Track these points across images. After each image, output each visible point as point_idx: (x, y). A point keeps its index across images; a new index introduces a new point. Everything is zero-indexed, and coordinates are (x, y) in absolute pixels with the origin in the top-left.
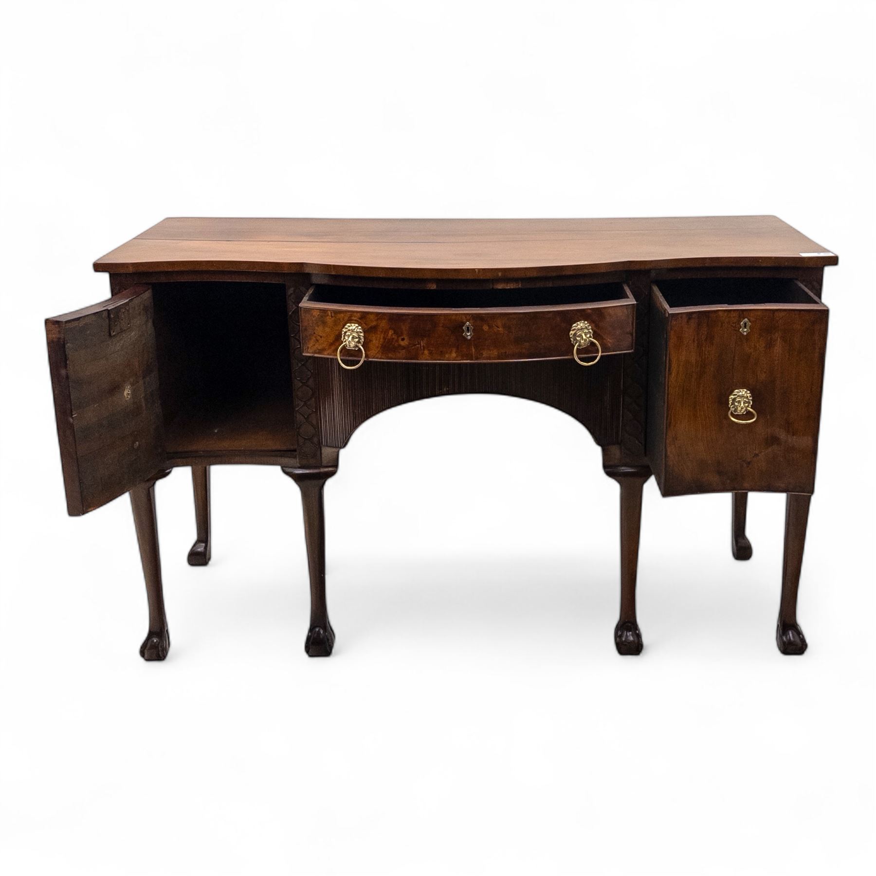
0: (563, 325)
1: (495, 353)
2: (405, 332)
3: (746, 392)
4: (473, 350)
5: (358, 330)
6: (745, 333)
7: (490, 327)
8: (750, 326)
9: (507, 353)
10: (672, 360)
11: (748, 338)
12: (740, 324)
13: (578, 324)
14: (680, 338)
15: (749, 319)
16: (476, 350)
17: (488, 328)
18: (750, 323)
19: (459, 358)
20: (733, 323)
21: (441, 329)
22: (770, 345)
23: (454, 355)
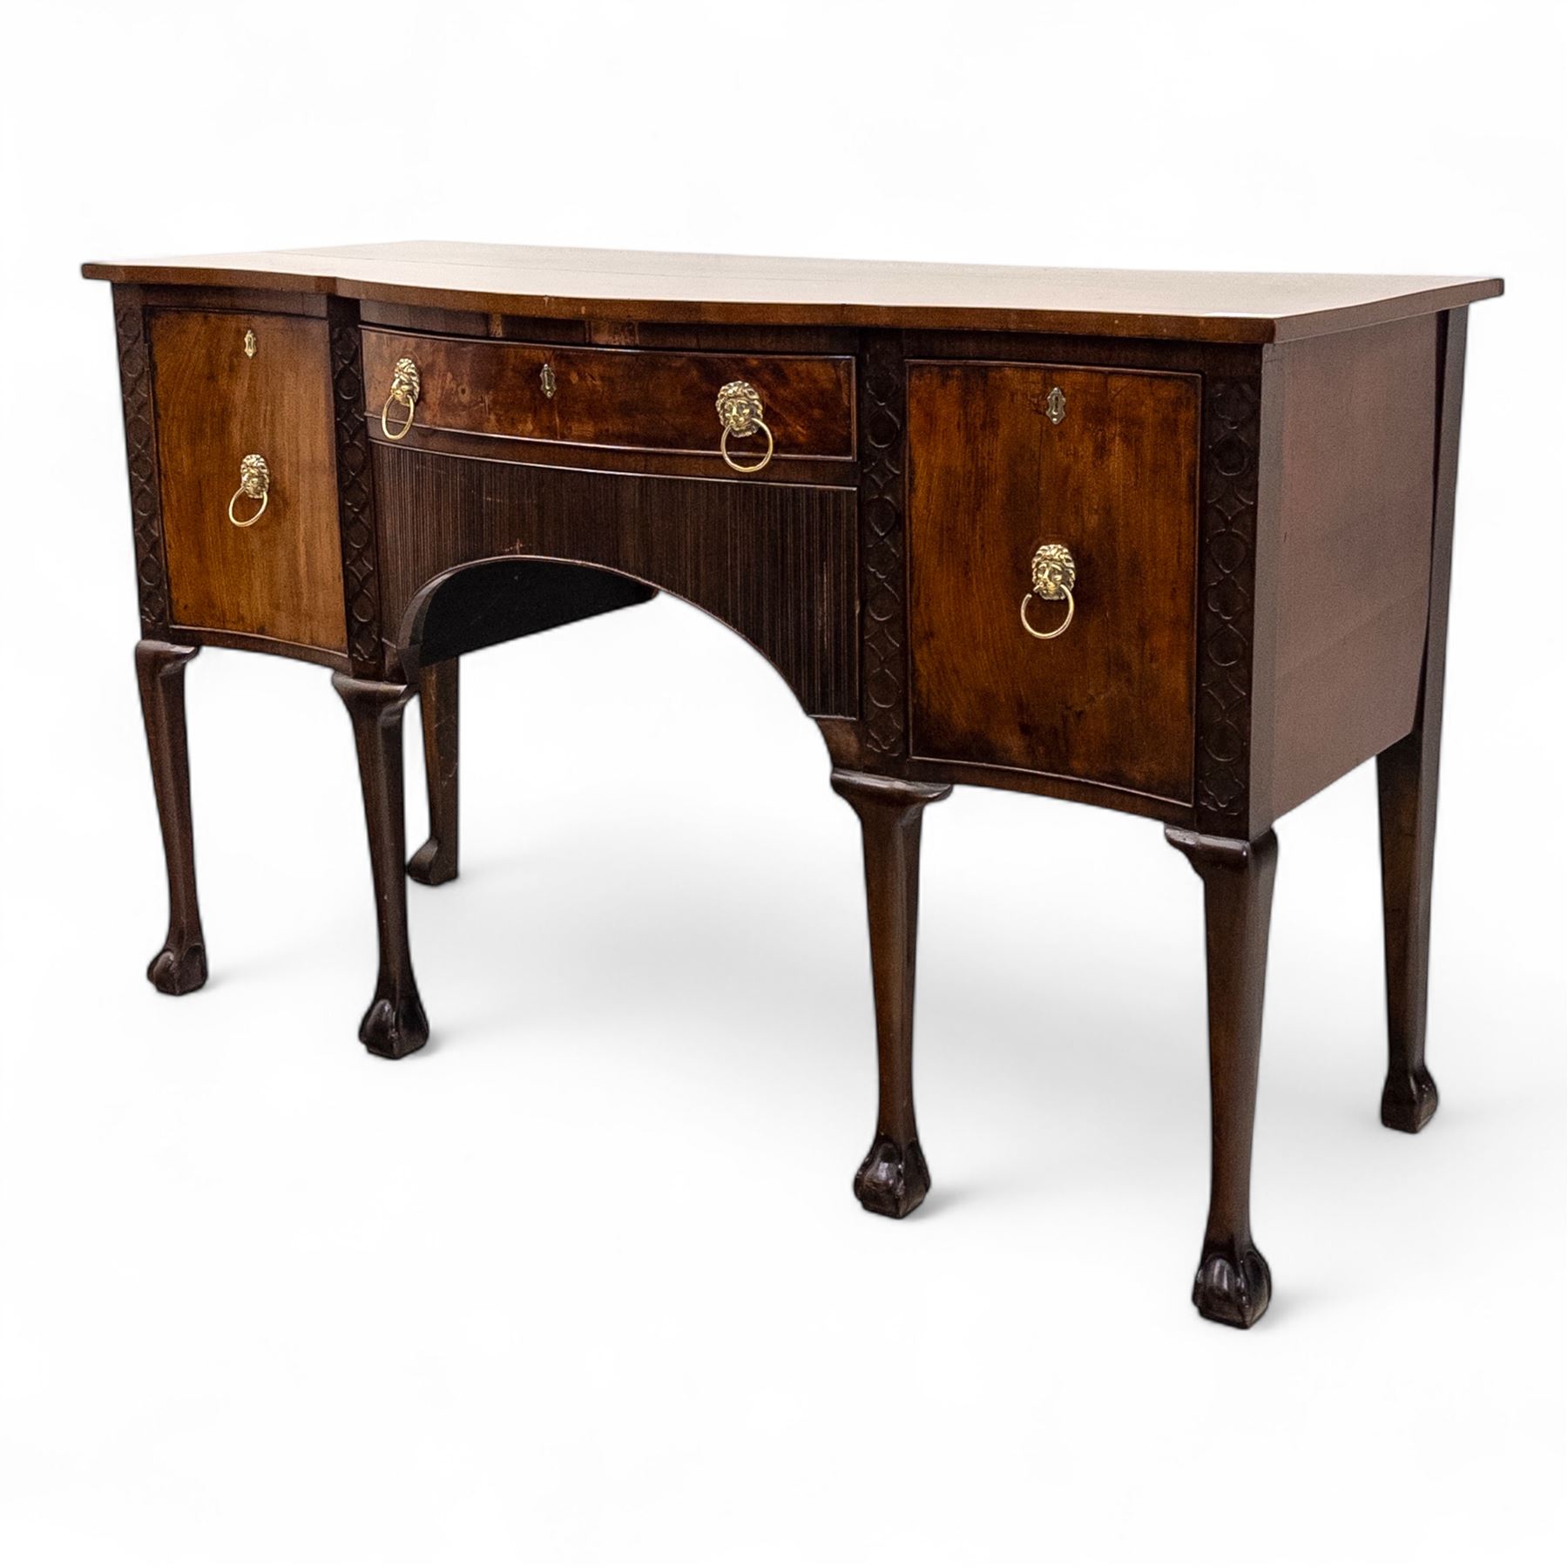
0: (705, 387)
1: (589, 429)
2: (466, 379)
3: (1059, 550)
4: (557, 420)
5: (410, 370)
6: (1055, 420)
7: (582, 377)
8: (1064, 406)
9: (610, 432)
10: (917, 462)
11: (1062, 430)
12: (1046, 399)
13: (730, 386)
14: (930, 417)
15: (1062, 390)
16: (560, 421)
17: (577, 378)
18: (1064, 399)
19: (536, 434)
20: (1033, 396)
21: (510, 374)
22: (1101, 451)
23: (530, 426)
